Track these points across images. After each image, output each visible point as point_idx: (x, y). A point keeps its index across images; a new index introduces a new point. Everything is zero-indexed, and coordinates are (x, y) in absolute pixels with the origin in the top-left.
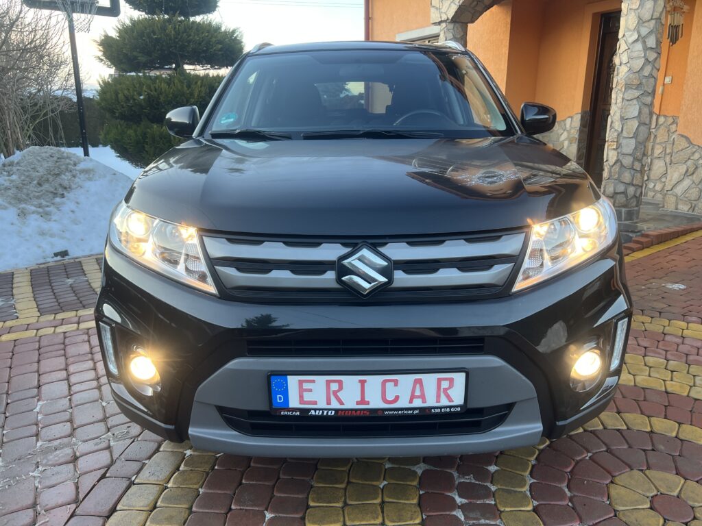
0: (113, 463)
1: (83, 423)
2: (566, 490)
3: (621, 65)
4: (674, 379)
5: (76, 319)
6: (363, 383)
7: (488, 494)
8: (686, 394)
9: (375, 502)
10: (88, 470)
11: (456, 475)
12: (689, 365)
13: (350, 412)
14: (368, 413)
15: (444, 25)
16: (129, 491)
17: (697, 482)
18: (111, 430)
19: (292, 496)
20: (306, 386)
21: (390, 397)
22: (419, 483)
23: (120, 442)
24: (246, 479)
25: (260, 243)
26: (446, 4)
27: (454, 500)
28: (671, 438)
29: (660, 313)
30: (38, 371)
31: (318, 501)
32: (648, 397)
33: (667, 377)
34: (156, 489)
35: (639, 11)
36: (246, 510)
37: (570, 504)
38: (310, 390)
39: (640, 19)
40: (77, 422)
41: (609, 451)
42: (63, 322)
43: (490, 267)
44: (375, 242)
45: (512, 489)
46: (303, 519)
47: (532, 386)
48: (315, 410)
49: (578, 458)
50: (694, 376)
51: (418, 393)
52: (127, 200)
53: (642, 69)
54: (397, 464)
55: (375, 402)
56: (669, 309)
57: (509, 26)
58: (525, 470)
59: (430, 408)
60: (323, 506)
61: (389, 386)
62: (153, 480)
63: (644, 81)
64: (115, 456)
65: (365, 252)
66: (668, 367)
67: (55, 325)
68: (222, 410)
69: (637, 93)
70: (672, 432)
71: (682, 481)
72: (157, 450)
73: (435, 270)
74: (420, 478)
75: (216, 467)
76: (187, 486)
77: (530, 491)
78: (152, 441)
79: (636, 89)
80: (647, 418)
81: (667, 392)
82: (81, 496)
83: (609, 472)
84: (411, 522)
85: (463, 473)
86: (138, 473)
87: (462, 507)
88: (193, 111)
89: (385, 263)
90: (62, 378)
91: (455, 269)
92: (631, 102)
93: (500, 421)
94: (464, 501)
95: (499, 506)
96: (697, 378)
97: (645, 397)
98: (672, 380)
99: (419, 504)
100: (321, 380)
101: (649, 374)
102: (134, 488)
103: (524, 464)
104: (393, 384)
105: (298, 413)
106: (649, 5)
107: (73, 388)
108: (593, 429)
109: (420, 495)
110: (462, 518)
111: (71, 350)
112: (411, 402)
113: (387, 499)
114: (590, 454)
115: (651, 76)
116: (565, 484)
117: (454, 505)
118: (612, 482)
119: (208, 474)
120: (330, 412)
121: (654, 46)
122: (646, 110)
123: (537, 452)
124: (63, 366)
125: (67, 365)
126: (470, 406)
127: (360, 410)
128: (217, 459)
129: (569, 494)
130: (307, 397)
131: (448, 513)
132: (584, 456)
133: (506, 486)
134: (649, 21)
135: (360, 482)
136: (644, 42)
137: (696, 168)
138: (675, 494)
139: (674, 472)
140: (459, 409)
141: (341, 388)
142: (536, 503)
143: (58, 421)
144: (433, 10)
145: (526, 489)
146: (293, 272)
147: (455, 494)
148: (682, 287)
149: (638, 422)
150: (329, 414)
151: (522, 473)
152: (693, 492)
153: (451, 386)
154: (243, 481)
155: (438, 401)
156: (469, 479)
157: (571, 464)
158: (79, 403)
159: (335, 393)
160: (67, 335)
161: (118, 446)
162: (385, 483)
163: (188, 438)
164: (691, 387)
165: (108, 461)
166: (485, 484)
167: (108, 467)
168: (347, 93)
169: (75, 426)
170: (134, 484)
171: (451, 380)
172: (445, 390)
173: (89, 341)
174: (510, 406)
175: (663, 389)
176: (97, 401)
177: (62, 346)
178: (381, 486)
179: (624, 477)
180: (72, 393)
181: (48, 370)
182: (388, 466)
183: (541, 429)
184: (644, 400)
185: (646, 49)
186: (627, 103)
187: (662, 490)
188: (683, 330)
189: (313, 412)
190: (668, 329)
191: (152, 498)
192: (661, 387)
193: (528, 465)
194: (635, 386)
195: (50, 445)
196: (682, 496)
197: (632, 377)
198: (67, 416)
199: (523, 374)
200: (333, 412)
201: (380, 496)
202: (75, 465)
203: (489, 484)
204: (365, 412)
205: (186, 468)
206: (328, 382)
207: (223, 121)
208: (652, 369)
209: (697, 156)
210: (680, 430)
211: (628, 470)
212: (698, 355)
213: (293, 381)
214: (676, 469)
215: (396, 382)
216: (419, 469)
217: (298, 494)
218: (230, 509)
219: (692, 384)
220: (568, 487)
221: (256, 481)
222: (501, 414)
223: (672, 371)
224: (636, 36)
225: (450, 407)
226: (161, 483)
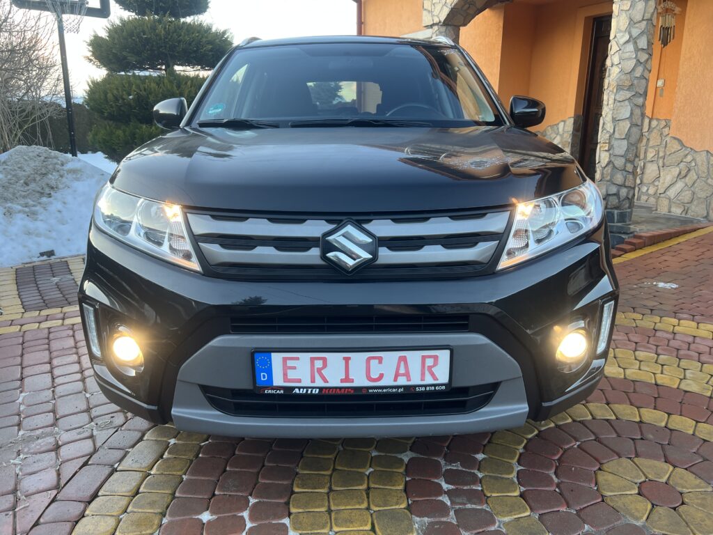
0: (95, 451)
1: (66, 413)
2: (554, 477)
3: (612, 66)
4: (665, 372)
5: (62, 315)
6: (347, 360)
7: (475, 480)
8: (676, 386)
9: (361, 487)
10: (70, 457)
11: (443, 462)
12: (680, 359)
13: (334, 390)
14: (352, 392)
15: (436, 28)
16: (111, 478)
17: (686, 469)
18: (95, 420)
19: (277, 482)
20: (290, 363)
21: (374, 375)
22: (406, 470)
23: (104, 432)
24: (231, 466)
25: (244, 219)
26: (438, 7)
27: (440, 486)
28: (661, 427)
29: (652, 310)
30: (21, 364)
31: (303, 487)
32: (638, 390)
33: (658, 370)
34: (138, 476)
35: (630, 12)
36: (230, 495)
37: (557, 490)
38: (294, 368)
39: (631, 20)
40: (60, 412)
41: (597, 439)
42: (47, 318)
43: (474, 244)
44: (360, 219)
45: (499, 475)
46: (287, 504)
47: (518, 366)
48: (299, 388)
49: (566, 447)
50: (685, 369)
51: (402, 371)
52: (112, 181)
53: (633, 70)
54: (383, 452)
55: (360, 380)
56: (660, 306)
57: (501, 30)
58: (513, 459)
59: (415, 387)
60: (308, 492)
61: (374, 363)
62: (135, 467)
63: (635, 82)
64: (98, 444)
65: (350, 229)
66: (659, 361)
67: (40, 321)
68: (205, 389)
69: (628, 94)
70: (662, 421)
71: (671, 468)
72: (141, 439)
73: (419, 247)
74: (406, 465)
75: (200, 455)
76: (171, 473)
77: (518, 478)
78: (135, 430)
79: (628, 90)
80: (636, 409)
81: (656, 385)
82: (63, 482)
83: (597, 460)
84: (397, 507)
85: (450, 461)
86: (121, 461)
87: (449, 493)
88: (181, 103)
89: (369, 240)
90: (46, 371)
91: (440, 246)
92: (622, 103)
93: (486, 401)
94: (451, 487)
95: (485, 491)
96: (687, 372)
97: (634, 389)
98: (662, 373)
99: (405, 490)
100: (305, 357)
101: (639, 367)
102: (116, 475)
103: (511, 453)
104: (377, 361)
105: (282, 392)
106: (640, 5)
107: (56, 380)
108: (582, 419)
109: (406, 482)
110: (449, 503)
111: (55, 345)
112: (395, 380)
113: (372, 485)
114: (578, 443)
115: (643, 77)
116: (553, 471)
117: (440, 491)
118: (600, 469)
119: (192, 461)
120: (314, 390)
121: (645, 47)
122: (638, 112)
123: (525, 441)
124: (47, 360)
125: (51, 359)
126: (455, 384)
127: (345, 388)
128: (201, 447)
129: (556, 480)
130: (292, 374)
131: (434, 498)
132: (571, 445)
133: (493, 473)
134: (640, 22)
135: (346, 469)
136: (635, 43)
137: (689, 170)
138: (664, 480)
139: (663, 460)
140: (444, 387)
141: (325, 365)
142: (523, 489)
143: (40, 411)
144: (425, 13)
145: (513, 476)
146: (278, 248)
147: (441, 481)
148: (675, 286)
149: (627, 412)
150: (314, 392)
151: (510, 461)
152: (681, 479)
153: (436, 364)
154: (228, 469)
155: (423, 379)
156: (457, 466)
157: (558, 452)
158: (62, 394)
159: (319, 370)
160: (52, 330)
161: (101, 436)
162: (371, 470)
163: (172, 420)
164: (681, 379)
165: (91, 450)
166: (472, 471)
167: (91, 455)
168: (340, 100)
169: (58, 417)
170: (117, 471)
171: (436, 358)
172: (430, 368)
173: (74, 336)
174: (495, 386)
175: (653, 382)
176: (81, 392)
177: (47, 341)
178: (367, 473)
179: (612, 465)
180: (55, 385)
181: (32, 363)
182: (374, 454)
183: (527, 409)
184: (634, 392)
185: (637, 50)
186: (618, 104)
187: (650, 477)
188: (674, 326)
189: (297, 391)
190: (659, 326)
191: (134, 484)
192: (651, 379)
193: (515, 453)
194: (625, 378)
195: (32, 434)
196: (671, 482)
197: (622, 370)
198: (50, 407)
199: (509, 354)
200: (318, 390)
201: (366, 482)
202: (57, 453)
203: (476, 472)
204: (350, 390)
205: (170, 456)
206: (313, 360)
207: (211, 111)
208: (642, 363)
209: (689, 158)
210: (670, 420)
211: (617, 457)
212: (689, 350)
213: (277, 358)
214: (665, 456)
215: (380, 360)
216: (406, 457)
217: (283, 480)
218: (214, 495)
219: (682, 377)
220: (555, 473)
221: (241, 468)
222: (486, 394)
223: (662, 365)
224: (627, 37)
225: (435, 385)
226: (144, 470)
